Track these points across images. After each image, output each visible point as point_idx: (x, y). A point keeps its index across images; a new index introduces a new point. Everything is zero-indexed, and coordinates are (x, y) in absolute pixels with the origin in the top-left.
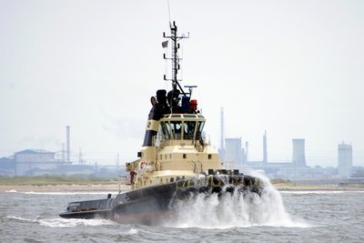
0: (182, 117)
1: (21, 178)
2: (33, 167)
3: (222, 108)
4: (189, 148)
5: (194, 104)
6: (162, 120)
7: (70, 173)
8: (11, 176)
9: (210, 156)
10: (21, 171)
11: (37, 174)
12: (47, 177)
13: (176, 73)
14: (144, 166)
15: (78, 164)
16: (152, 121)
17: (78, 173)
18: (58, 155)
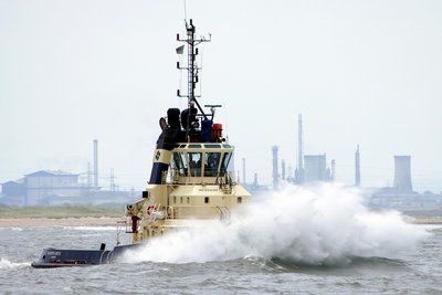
0: (203, 148)
1: (34, 208)
2: (50, 194)
3: (300, 116)
5: (218, 129)
7: (98, 202)
8: (21, 205)
9: (240, 199)
10: (33, 199)
11: (55, 203)
12: (68, 207)
13: (193, 87)
14: (153, 211)
15: (108, 189)
16: (161, 151)
17: (109, 201)
18: (83, 179)
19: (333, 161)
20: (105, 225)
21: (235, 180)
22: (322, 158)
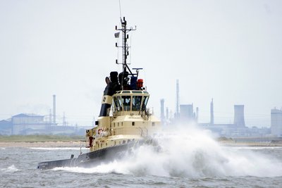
0: (131, 93)
2: (27, 127)
4: (137, 118)
5: (141, 82)
6: (115, 95)
7: (55, 133)
8: (9, 135)
10: (17, 131)
11: (29, 133)
12: (38, 136)
13: (126, 58)
14: (101, 132)
15: (62, 125)
16: (107, 96)
17: (63, 132)
18: (46, 118)
19: (197, 108)
20: (60, 147)
21: (150, 112)
22: (191, 107)
